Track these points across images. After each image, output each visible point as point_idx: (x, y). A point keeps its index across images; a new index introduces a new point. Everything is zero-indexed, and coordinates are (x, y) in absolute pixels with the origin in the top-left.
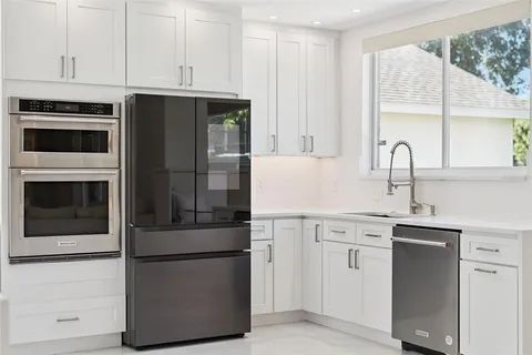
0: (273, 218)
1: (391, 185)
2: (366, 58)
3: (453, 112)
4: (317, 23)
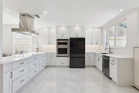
0: (90, 53)
1: (105, 49)
2: (106, 31)
3: (117, 38)
4: (98, 27)
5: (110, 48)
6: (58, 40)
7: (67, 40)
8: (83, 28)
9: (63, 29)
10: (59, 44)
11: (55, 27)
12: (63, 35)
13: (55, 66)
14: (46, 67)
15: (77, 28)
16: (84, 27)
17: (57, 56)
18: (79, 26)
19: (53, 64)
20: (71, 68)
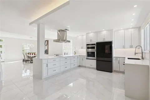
0: (120, 57)
1: (135, 53)
6: (87, 45)
7: (95, 44)
9: (91, 35)
10: (88, 48)
11: (86, 34)
12: (91, 40)
13: (85, 67)
14: (80, 66)
15: (104, 33)
16: (112, 30)
17: (87, 59)
19: (84, 65)
20: (97, 70)
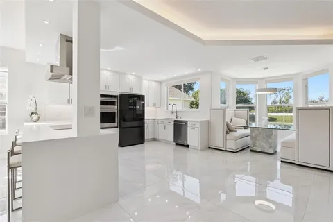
1: (172, 113)
5: (176, 112)
6: (102, 96)
8: (140, 78)
12: (107, 87)
15: (131, 78)
16: (142, 77)
18: (135, 76)
